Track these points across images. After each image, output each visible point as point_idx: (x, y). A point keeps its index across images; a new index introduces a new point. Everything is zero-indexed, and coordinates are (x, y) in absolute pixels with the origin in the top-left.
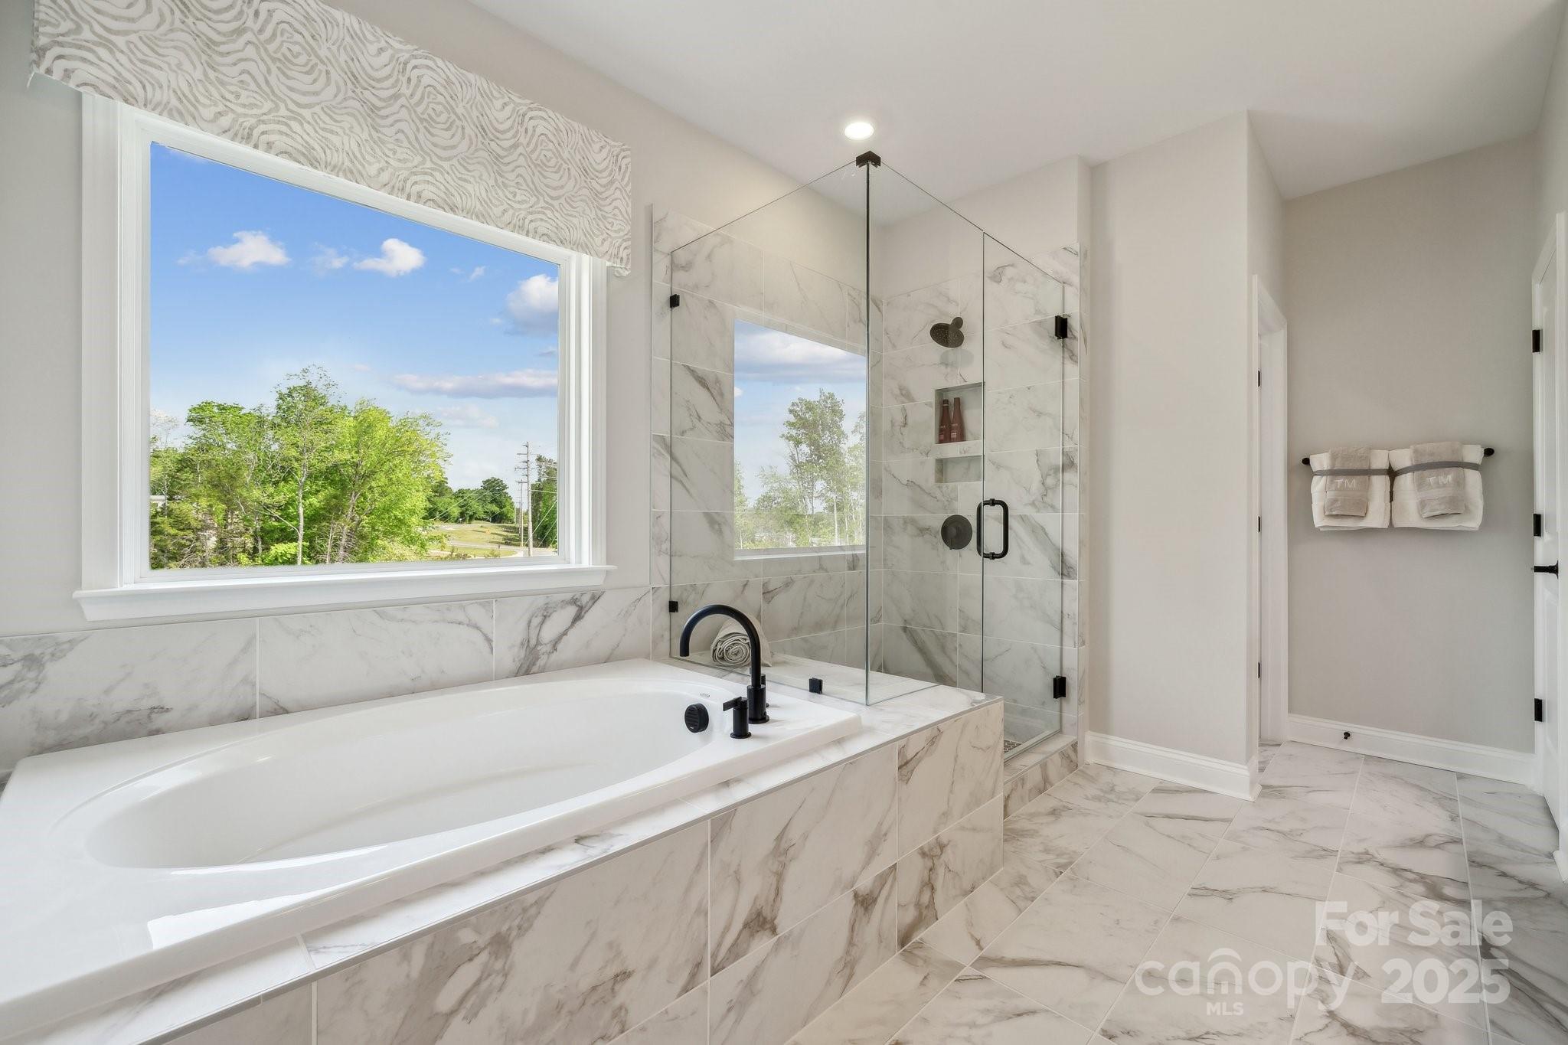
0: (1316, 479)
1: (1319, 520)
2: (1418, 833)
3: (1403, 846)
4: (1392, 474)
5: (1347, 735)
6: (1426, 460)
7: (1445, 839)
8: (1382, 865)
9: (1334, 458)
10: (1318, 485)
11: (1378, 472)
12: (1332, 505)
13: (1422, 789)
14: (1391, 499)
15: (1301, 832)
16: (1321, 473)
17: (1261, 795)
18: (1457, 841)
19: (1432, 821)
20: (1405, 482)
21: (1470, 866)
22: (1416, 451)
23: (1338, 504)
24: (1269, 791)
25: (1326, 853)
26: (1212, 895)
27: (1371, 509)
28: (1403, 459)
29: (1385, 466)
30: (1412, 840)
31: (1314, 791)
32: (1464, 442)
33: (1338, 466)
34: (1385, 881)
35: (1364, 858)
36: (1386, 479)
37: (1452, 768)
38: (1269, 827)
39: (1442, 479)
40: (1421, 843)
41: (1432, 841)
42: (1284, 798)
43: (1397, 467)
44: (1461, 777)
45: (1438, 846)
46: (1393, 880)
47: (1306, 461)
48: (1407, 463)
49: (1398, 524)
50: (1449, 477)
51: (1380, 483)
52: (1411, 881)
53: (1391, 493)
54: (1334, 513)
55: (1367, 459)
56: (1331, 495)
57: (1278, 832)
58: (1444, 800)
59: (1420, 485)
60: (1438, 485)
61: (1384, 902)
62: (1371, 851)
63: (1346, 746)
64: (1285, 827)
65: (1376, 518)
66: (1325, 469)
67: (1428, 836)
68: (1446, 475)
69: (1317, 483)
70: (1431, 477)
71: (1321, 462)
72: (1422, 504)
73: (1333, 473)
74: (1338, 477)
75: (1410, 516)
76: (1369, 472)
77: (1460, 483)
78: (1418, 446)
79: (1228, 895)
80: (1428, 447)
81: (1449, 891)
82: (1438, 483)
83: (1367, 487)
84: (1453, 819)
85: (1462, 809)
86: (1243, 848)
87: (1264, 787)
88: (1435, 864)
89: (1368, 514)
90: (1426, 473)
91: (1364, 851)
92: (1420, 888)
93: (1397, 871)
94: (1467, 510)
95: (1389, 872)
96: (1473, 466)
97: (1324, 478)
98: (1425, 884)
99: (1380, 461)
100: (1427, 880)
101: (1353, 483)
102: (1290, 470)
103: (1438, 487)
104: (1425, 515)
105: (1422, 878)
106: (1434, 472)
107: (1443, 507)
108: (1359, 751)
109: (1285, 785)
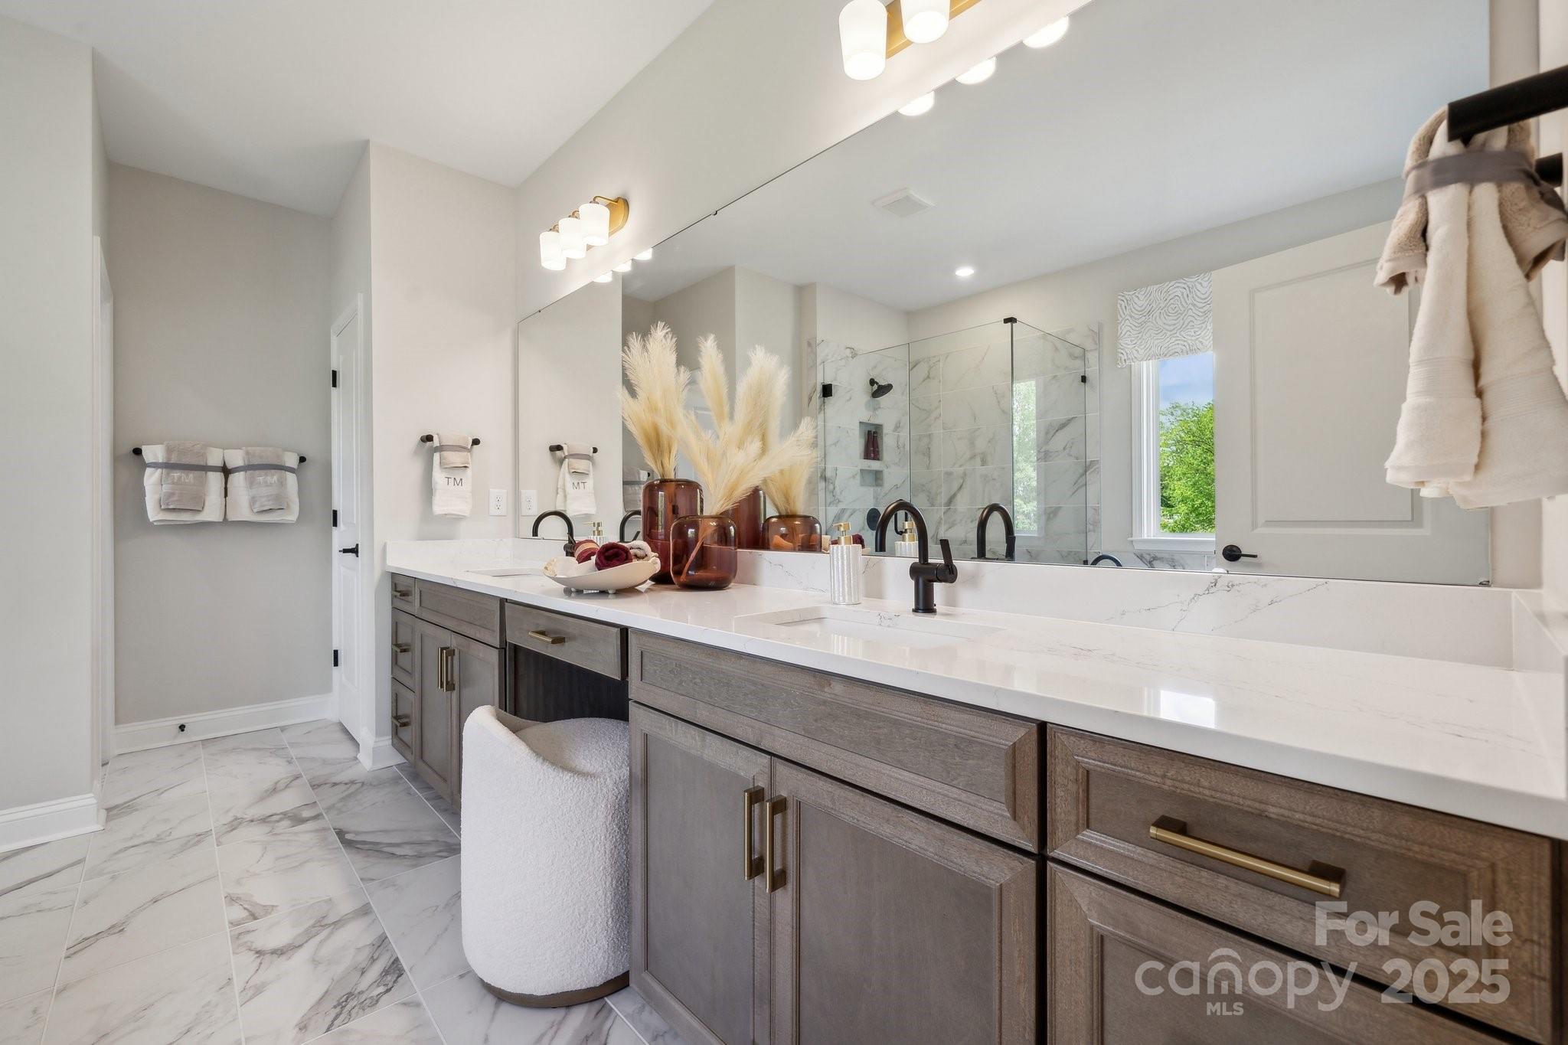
0: (148, 471)
1: (153, 514)
2: (268, 785)
3: (262, 799)
4: (226, 471)
5: (182, 728)
6: (256, 461)
7: (289, 780)
8: (252, 821)
9: (169, 450)
10: (151, 479)
11: (214, 469)
12: (168, 499)
13: (259, 749)
14: (226, 495)
15: (170, 831)
16: (155, 465)
17: (108, 819)
18: (297, 778)
19: (275, 770)
20: (238, 480)
21: (313, 789)
22: (247, 453)
23: (175, 498)
24: (113, 812)
25: (200, 837)
26: (97, 940)
27: (207, 504)
28: (235, 459)
29: (220, 464)
30: (266, 791)
31: (166, 791)
32: (286, 450)
33: (173, 460)
34: (258, 832)
35: (235, 824)
36: (220, 476)
37: (274, 725)
38: (134, 844)
39: (269, 479)
40: (274, 790)
41: (281, 786)
42: (137, 810)
43: (230, 466)
44: (283, 729)
45: (287, 787)
46: (264, 829)
47: (137, 452)
48: (240, 463)
49: (231, 517)
50: (274, 477)
51: (215, 480)
52: (278, 821)
53: (226, 489)
54: (171, 507)
55: (204, 455)
56: (166, 488)
57: (145, 843)
58: (278, 751)
59: (251, 483)
60: (267, 485)
61: (266, 848)
62: (239, 816)
63: (183, 738)
64: (150, 835)
65: (212, 512)
66: (161, 461)
67: (276, 783)
68: (273, 475)
69: (151, 475)
70: (261, 477)
71: (153, 453)
72: (253, 501)
73: (168, 466)
74: (175, 471)
75: (242, 511)
76: (206, 468)
77: (282, 483)
78: (249, 448)
79: (117, 929)
80: (258, 450)
81: (306, 814)
82: (267, 482)
83: (203, 483)
84: (289, 762)
85: (293, 752)
86: (112, 878)
87: (108, 810)
88: (289, 800)
89: (206, 508)
90: (257, 472)
91: (233, 819)
92: (286, 823)
93: (265, 820)
94: (288, 506)
95: (260, 823)
96: (291, 470)
97: (159, 471)
98: (290, 818)
99: (215, 458)
100: (290, 815)
101: (190, 477)
102: (116, 459)
103: (267, 486)
104: (255, 510)
105: (285, 815)
106: (262, 472)
107: (271, 503)
108: (194, 739)
109: (132, 798)
